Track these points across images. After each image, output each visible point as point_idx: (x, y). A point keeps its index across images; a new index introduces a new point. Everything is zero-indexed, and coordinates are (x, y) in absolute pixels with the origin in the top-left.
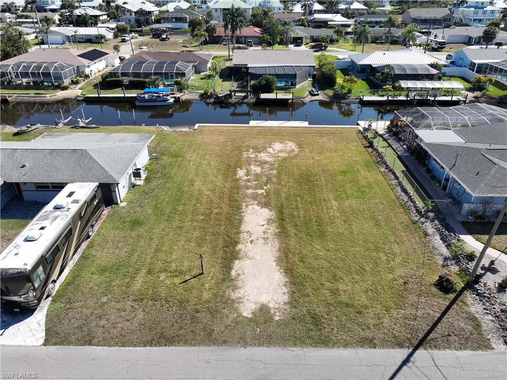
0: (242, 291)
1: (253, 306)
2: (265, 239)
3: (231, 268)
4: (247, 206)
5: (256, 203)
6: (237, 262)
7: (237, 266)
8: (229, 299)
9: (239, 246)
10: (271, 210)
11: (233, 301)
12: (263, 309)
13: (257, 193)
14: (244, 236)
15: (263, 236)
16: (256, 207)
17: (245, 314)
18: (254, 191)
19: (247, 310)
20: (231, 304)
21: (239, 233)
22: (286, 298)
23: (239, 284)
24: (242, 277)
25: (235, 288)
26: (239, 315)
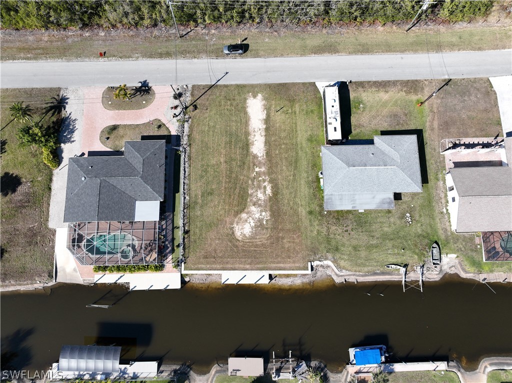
0: (262, 104)
1: (258, 98)
2: (254, 131)
3: (266, 114)
4: (263, 156)
5: (259, 158)
6: (265, 118)
7: (264, 116)
8: (265, 100)
9: (264, 126)
10: (252, 152)
11: (264, 99)
12: (255, 97)
13: (259, 168)
14: (263, 134)
15: (255, 133)
16: (260, 155)
17: (260, 95)
18: (260, 170)
19: (260, 96)
20: (265, 99)
21: (265, 136)
22: (248, 101)
23: (263, 107)
24: (262, 110)
25: (264, 105)
26: (262, 94)
